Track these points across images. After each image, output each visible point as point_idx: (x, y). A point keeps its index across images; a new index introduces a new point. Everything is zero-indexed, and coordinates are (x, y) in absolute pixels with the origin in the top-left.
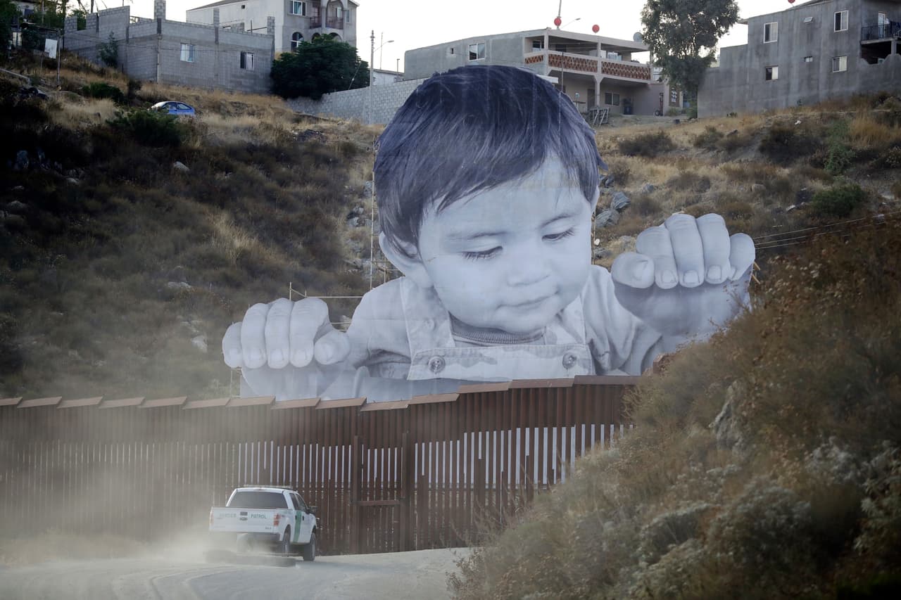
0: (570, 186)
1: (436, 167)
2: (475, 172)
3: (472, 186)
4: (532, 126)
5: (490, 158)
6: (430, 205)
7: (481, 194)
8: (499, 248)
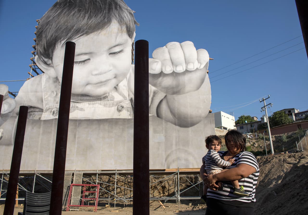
0: (122, 32)
1: (63, 29)
2: (80, 30)
3: (78, 35)
4: (106, 11)
5: (88, 24)
6: (59, 43)
7: (82, 38)
8: (89, 59)
